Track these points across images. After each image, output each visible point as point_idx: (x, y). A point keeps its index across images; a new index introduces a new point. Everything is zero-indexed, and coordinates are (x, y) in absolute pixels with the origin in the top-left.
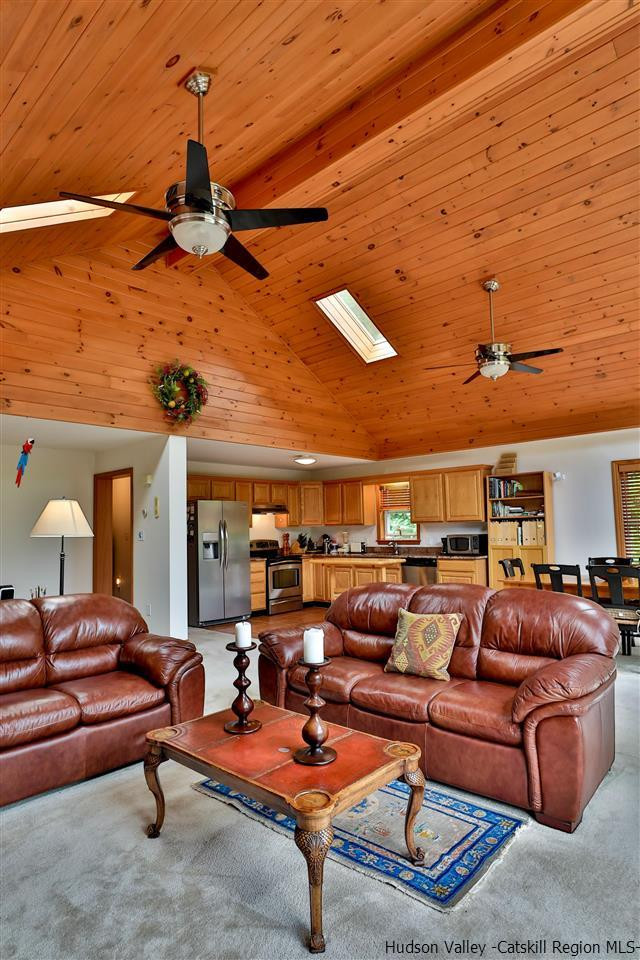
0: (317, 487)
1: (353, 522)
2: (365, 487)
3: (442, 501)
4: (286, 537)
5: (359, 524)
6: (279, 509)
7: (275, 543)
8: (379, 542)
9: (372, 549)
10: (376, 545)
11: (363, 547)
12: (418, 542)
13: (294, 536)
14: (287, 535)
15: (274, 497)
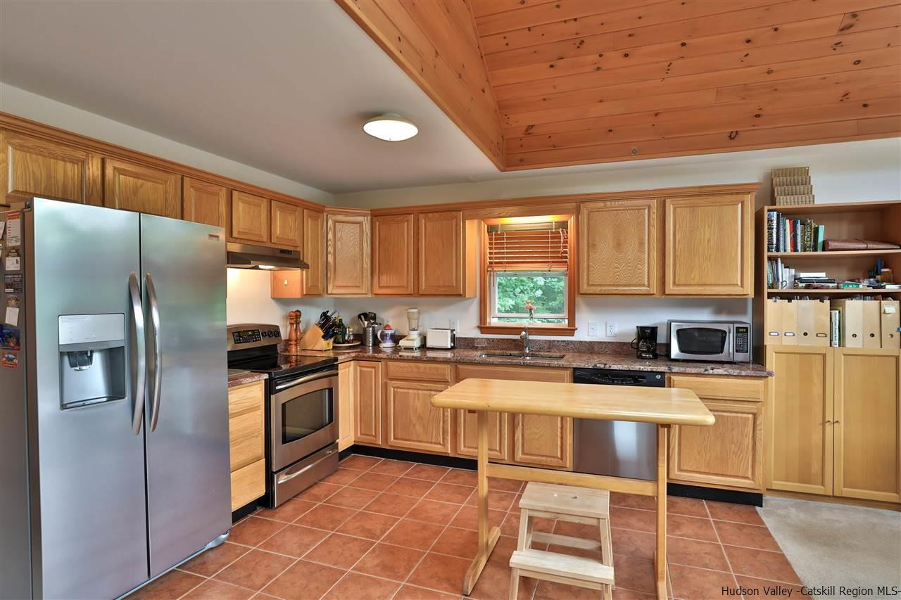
0: (360, 219)
1: (441, 291)
2: (468, 223)
3: (654, 254)
4: (295, 318)
5: (452, 294)
6: (285, 258)
7: (273, 331)
8: (484, 328)
9: (469, 343)
10: (476, 334)
11: (453, 338)
12: (571, 331)
13: (311, 316)
14: (297, 315)
15: (277, 231)
